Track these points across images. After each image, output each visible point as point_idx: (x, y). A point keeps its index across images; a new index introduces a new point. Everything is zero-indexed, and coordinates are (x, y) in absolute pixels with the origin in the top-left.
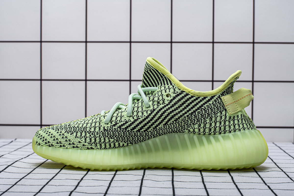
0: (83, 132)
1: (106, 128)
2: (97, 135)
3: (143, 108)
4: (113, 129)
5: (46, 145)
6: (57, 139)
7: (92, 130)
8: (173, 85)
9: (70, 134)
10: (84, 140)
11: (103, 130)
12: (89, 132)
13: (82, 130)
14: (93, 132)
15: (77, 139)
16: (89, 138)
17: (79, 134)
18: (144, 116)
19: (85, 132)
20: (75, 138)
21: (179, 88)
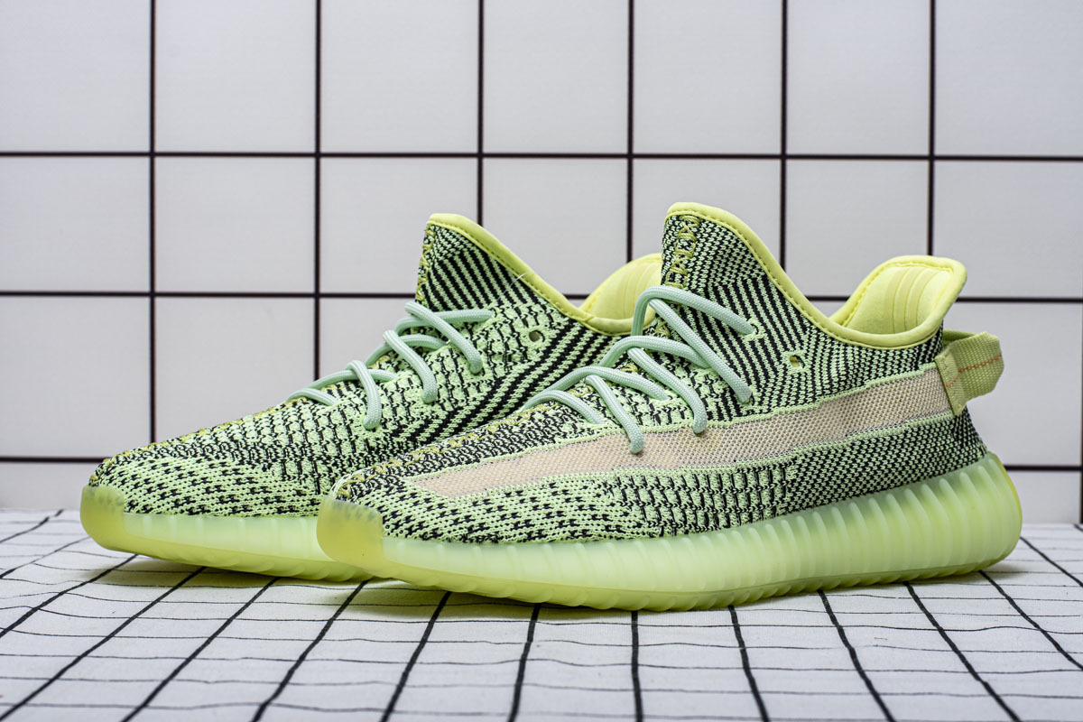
0: (302, 459)
1: (373, 444)
2: (350, 466)
3: (463, 374)
4: (396, 445)
5: (178, 510)
6: (218, 487)
7: (333, 452)
8: (543, 303)
9: (260, 471)
10: (312, 487)
11: (365, 450)
12: (325, 458)
13: (298, 453)
14: (336, 457)
15: (290, 483)
16: (326, 477)
17: (292, 468)
18: (474, 399)
19: (310, 459)
20: (284, 480)
21: (561, 310)
